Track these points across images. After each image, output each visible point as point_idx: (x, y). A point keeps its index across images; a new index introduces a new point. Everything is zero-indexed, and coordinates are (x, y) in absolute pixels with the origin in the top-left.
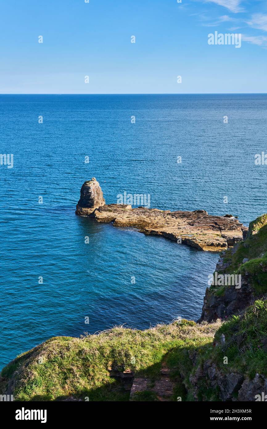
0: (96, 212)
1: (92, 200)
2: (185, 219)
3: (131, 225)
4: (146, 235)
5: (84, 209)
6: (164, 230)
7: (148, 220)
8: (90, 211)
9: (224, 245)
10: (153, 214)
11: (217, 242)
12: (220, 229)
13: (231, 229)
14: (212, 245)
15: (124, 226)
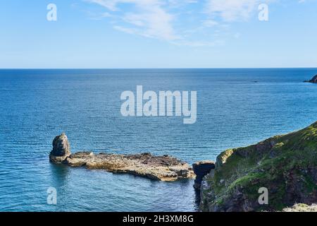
0: (68, 159)
1: (64, 150)
2: (138, 160)
3: (99, 167)
4: (114, 173)
5: (57, 158)
6: (126, 168)
7: (110, 162)
8: (62, 158)
9: (175, 176)
10: (113, 158)
11: (171, 174)
12: (167, 165)
13: (174, 164)
14: (167, 176)
15: (93, 168)
